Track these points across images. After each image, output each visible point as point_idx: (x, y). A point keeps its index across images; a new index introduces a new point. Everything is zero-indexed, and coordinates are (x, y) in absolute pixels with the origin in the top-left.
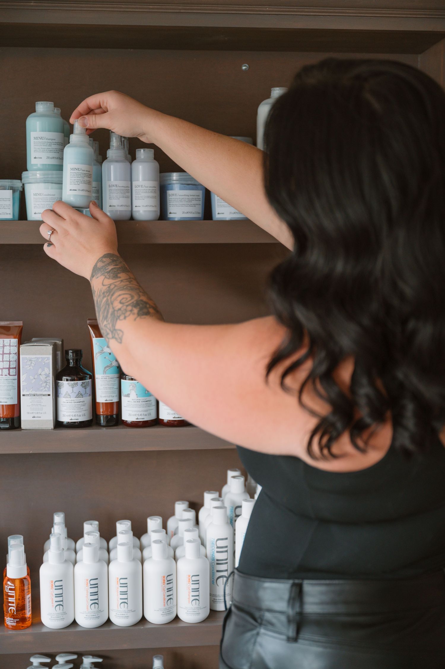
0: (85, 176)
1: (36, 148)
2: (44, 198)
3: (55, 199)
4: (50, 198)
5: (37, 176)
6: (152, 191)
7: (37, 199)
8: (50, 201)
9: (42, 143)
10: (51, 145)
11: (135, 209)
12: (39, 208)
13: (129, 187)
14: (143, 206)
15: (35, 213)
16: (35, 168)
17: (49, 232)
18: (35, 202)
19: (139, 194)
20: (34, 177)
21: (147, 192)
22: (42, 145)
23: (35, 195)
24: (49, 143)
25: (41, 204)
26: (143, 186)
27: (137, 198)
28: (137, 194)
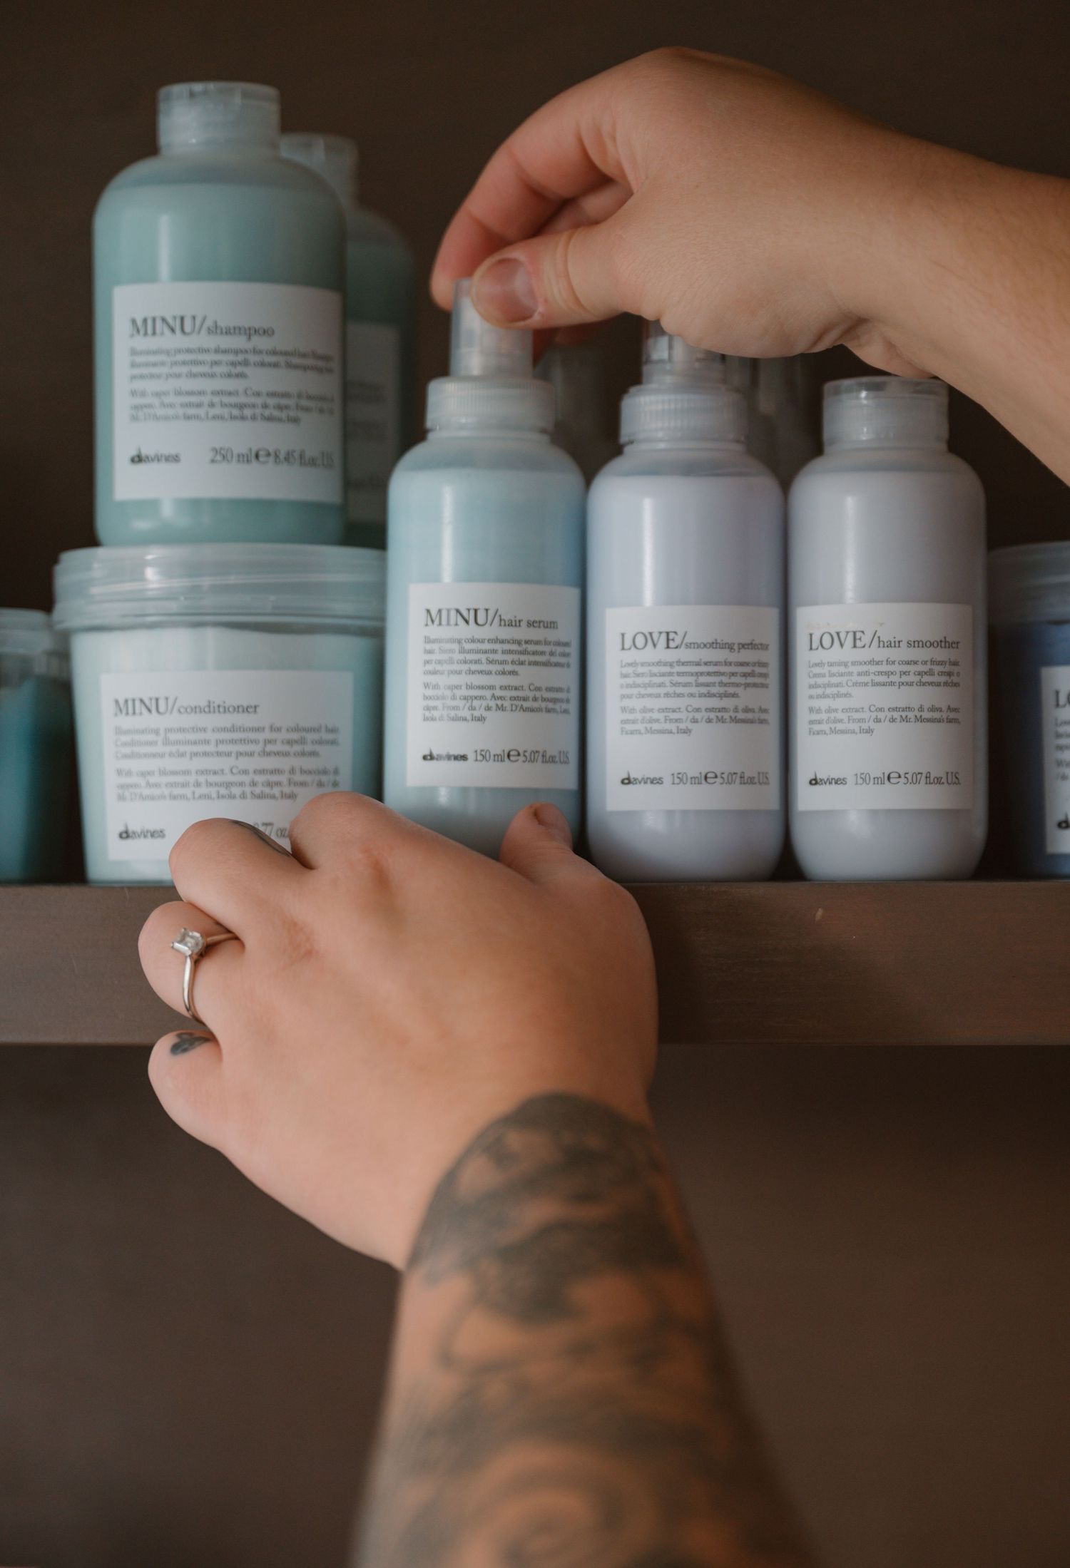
0: (523, 658)
1: (143, 394)
2: (181, 730)
3: (252, 736)
4: (224, 730)
5: (142, 579)
6: (931, 673)
7: (137, 737)
8: (222, 748)
9: (180, 357)
10: (239, 369)
11: (806, 799)
12: (152, 798)
13: (764, 647)
14: (864, 779)
15: (125, 835)
16: (142, 525)
17: (182, 941)
18: (126, 756)
19: (838, 695)
20: (127, 586)
21: (892, 678)
22: (184, 370)
23: (124, 707)
24: (231, 357)
25: (163, 773)
26: (866, 639)
27: (820, 722)
28: (820, 691)
